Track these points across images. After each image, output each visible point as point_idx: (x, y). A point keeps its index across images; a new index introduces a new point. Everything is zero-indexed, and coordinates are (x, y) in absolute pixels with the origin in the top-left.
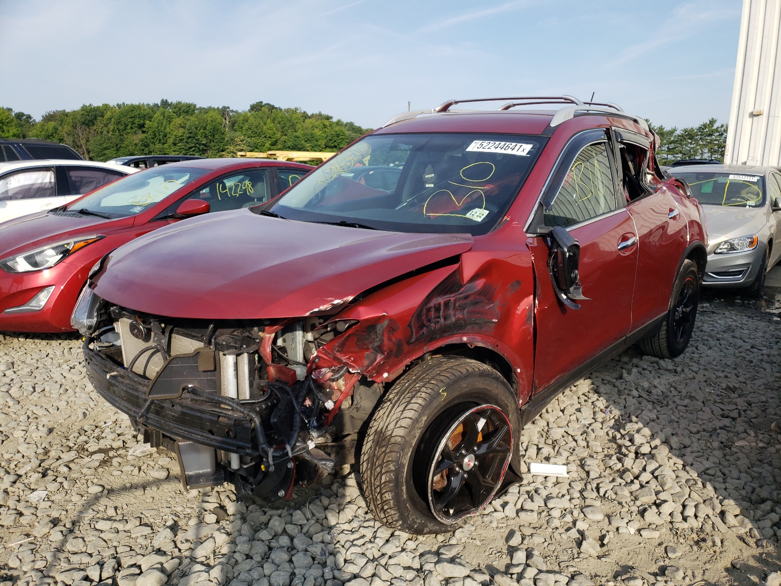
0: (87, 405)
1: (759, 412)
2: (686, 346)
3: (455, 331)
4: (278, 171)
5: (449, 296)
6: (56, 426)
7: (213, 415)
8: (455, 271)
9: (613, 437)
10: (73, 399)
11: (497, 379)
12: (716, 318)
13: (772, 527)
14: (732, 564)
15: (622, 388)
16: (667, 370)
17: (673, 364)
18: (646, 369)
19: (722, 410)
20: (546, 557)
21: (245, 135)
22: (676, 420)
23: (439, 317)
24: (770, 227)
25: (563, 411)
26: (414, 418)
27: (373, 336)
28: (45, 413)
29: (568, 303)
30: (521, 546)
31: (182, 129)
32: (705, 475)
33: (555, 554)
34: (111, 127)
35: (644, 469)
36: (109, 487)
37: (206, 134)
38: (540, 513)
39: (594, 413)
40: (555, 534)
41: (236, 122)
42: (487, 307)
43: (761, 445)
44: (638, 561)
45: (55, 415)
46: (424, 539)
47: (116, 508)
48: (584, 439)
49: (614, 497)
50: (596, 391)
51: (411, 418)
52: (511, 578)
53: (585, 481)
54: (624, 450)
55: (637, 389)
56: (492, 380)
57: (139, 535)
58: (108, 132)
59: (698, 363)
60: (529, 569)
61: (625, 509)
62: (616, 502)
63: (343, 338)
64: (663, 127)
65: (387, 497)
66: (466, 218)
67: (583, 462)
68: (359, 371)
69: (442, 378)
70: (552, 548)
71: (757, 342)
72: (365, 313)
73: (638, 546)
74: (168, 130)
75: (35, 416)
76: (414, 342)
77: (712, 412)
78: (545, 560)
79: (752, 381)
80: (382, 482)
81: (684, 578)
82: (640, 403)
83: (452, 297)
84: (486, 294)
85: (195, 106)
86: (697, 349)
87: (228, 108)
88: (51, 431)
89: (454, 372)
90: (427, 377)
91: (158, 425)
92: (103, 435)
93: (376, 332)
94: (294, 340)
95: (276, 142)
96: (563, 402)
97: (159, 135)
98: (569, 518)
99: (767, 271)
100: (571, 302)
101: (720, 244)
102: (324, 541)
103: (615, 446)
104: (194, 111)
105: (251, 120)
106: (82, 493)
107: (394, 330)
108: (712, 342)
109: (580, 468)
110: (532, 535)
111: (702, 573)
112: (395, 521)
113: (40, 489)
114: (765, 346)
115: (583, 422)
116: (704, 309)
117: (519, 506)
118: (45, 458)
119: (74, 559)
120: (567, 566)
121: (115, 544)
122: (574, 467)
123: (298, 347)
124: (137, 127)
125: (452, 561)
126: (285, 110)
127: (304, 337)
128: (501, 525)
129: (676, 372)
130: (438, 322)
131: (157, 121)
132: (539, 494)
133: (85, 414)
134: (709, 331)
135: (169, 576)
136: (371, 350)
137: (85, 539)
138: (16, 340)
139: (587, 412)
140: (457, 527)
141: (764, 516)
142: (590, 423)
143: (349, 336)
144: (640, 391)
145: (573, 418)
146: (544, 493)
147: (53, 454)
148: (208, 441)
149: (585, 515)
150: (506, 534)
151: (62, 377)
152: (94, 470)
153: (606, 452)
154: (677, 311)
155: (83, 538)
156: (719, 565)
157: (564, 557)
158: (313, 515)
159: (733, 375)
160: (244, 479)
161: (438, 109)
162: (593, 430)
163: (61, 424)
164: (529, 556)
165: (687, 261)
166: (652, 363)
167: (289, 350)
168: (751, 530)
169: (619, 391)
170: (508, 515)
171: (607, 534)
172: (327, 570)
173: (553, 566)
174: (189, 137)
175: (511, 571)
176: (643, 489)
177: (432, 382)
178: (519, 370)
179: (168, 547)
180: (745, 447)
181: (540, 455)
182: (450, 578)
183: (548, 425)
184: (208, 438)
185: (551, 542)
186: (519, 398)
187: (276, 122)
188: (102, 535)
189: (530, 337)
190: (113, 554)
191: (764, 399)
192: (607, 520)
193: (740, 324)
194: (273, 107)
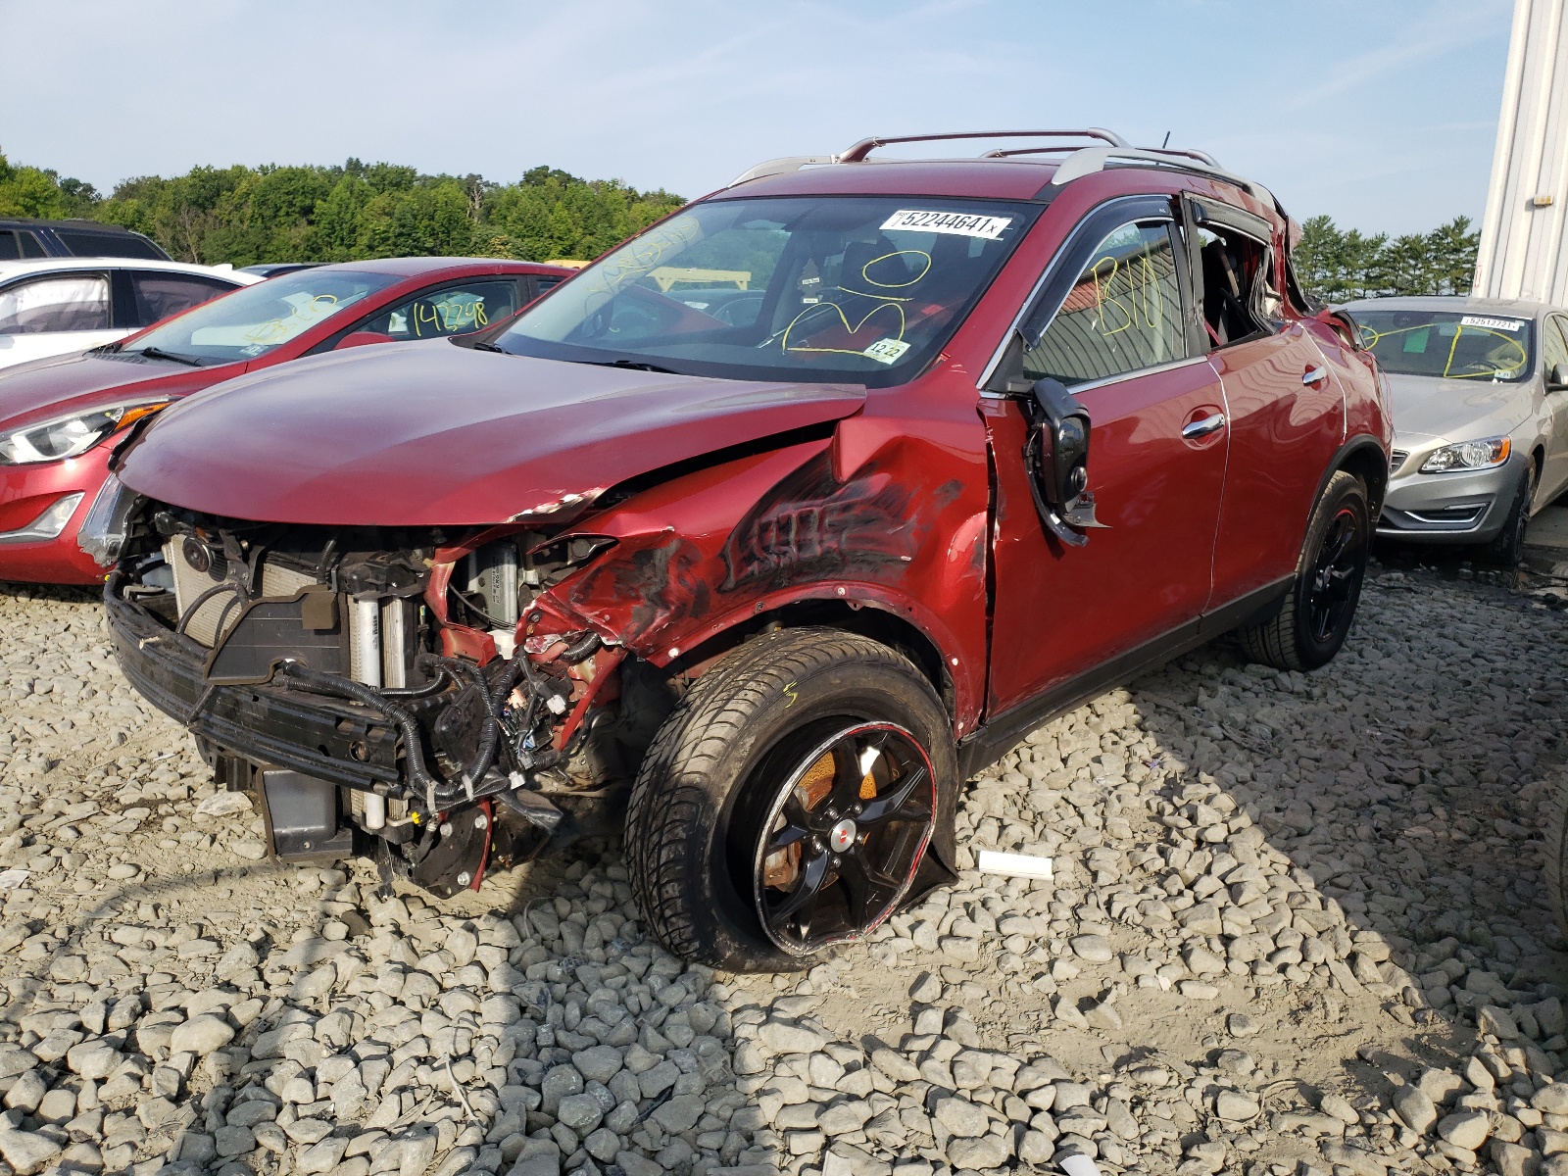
0: (130, 721)
1: (1466, 775)
2: (1337, 648)
3: (822, 575)
4: (540, 283)
5: (811, 502)
6: (64, 757)
7: (327, 716)
8: (823, 453)
9: (1158, 812)
10: (104, 708)
11: (906, 674)
12: (1414, 600)
13: (1448, 987)
14: (1358, 1053)
15: (1192, 723)
16: (1292, 692)
17: (1307, 681)
18: (1249, 690)
19: (1389, 768)
20: (984, 1025)
21: (510, 233)
22: (1292, 782)
23: (787, 543)
24: (1541, 423)
25: (1064, 761)
26: (728, 738)
27: (648, 572)
28: (46, 733)
29: (1063, 534)
30: (938, 1003)
31: (387, 218)
32: (1329, 886)
33: (1004, 1019)
34: (248, 211)
35: (1208, 872)
36: (150, 870)
37: (433, 229)
38: (985, 944)
39: (1128, 767)
40: (1009, 984)
41: (493, 205)
42: (890, 532)
43: (1457, 835)
44: (1169, 1040)
45: (65, 737)
46: (749, 982)
47: (156, 908)
48: (1099, 813)
49: (1139, 919)
50: (1140, 726)
51: (722, 739)
52: (908, 1059)
53: (1086, 890)
54: (1175, 835)
55: (1221, 725)
56: (894, 674)
57: (192, 955)
58: (242, 222)
59: (1358, 683)
60: (944, 1043)
61: (1158, 943)
62: (1141, 929)
63: (588, 574)
64: (1358, 233)
65: (670, 891)
66: (864, 357)
67: (1088, 855)
68: (620, 643)
69: (790, 665)
70: (999, 1008)
71: (1489, 647)
72: (631, 525)
73: (1175, 1012)
74: (358, 219)
75: (27, 736)
76: (732, 590)
77: (1369, 772)
78: (981, 1029)
79: (1463, 718)
80: (662, 862)
81: (1253, 1073)
82: (1224, 751)
83: (815, 507)
84: (889, 506)
85: (413, 172)
86: (1361, 655)
87: (480, 177)
88: (52, 765)
89: (816, 654)
90: (761, 662)
91: (229, 738)
92: (153, 776)
93: (654, 565)
94: (499, 580)
95: (572, 247)
96: (1068, 743)
97: (342, 229)
98: (1041, 956)
99: (1532, 513)
100: (1069, 531)
101: (1431, 453)
102: (549, 977)
103: (1159, 828)
104: (410, 182)
105: (524, 202)
106: (96, 878)
107: (689, 562)
108: (1394, 644)
109: (1081, 866)
110: (962, 984)
111: (1294, 1066)
112: (687, 941)
113: (16, 867)
114: (1503, 654)
115: (1103, 783)
116: (1392, 584)
117: (945, 930)
118: (33, 812)
119: (61, 992)
120: (1024, 1042)
121: (145, 969)
122: (1068, 864)
123: (506, 595)
124: (299, 213)
125: (796, 1023)
126: (591, 183)
127: (518, 575)
128: (903, 963)
129: (1309, 696)
130: (785, 553)
131: (337, 200)
132: (988, 909)
133: (122, 737)
134: (1392, 623)
135: (239, 1030)
136: (646, 602)
137: (88, 959)
138: (11, 600)
139: (1113, 766)
140: (815, 963)
141: (1435, 964)
142: (1116, 784)
143: (599, 570)
144: (1226, 726)
145: (1085, 773)
146: (999, 908)
147: (49, 806)
148: (319, 769)
149: (1074, 951)
150: (912, 981)
151: (90, 668)
152: (124, 837)
153: (1139, 839)
154: (1320, 575)
155: (84, 957)
156: (1330, 1052)
157: (1020, 1026)
158: (536, 930)
159: (1426, 705)
160: (396, 850)
161: (844, 155)
162: (1119, 798)
163: (75, 753)
164: (949, 1019)
165: (1340, 474)
166: (1263, 679)
167: (489, 602)
168: (1406, 989)
169: (1186, 728)
170: (921, 944)
171: (1114, 987)
172: (543, 1029)
173: (995, 1042)
174: (401, 234)
175: (908, 1047)
176: (1198, 907)
177: (771, 671)
178: (955, 662)
179: (246, 979)
180: (1424, 840)
181: (1003, 838)
182: (786, 1054)
183: (1030, 785)
184: (317, 761)
185: (998, 998)
186: (957, 717)
187: (574, 208)
188: (122, 953)
189: (981, 596)
190: (138, 988)
191: (1479, 750)
192: (1117, 961)
193: (1460, 612)
194: (569, 178)
